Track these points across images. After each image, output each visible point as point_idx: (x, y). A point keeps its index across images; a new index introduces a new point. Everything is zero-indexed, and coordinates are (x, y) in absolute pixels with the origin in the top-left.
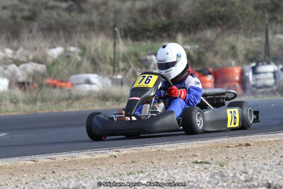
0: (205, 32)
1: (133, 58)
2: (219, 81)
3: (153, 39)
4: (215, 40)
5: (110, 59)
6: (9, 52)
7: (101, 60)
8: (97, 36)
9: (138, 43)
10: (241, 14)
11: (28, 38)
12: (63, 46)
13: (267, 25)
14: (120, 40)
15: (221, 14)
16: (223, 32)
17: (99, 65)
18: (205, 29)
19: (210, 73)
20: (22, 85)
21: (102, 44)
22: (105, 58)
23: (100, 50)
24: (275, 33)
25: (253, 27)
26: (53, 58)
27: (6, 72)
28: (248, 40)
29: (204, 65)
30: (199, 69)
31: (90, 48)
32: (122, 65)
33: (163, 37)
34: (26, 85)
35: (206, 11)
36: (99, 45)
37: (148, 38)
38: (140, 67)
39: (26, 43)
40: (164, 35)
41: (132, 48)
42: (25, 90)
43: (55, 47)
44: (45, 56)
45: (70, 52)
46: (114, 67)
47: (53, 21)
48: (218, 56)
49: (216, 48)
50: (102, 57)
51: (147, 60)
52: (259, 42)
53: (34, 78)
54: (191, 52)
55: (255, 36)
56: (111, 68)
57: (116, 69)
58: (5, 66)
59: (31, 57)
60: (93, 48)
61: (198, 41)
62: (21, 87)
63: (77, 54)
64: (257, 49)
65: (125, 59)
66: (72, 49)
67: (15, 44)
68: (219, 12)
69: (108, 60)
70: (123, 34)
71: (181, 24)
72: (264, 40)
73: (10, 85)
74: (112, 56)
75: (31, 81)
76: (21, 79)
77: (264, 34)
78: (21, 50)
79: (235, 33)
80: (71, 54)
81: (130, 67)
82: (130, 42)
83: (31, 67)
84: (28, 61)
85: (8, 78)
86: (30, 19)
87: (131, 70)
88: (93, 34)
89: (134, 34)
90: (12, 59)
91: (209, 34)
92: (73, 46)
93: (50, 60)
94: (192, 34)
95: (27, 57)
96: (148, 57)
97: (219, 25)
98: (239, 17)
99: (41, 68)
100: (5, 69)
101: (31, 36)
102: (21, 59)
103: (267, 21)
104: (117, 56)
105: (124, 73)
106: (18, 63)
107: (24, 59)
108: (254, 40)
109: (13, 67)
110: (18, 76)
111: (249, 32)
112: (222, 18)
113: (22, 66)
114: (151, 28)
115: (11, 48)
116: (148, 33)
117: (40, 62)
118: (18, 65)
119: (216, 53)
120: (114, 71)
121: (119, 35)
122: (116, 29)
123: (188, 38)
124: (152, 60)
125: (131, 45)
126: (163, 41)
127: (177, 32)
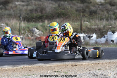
1: (27, 29)
3: (35, 22)
4: (60, 23)
5: (18, 29)
7: (14, 29)
8: (13, 19)
9: (29, 23)
10: (71, 13)
13: (81, 18)
14: (22, 22)
15: (63, 13)
16: (63, 20)
17: (13, 31)
18: (57, 18)
21: (15, 23)
22: (16, 28)
23: (14, 25)
24: (84, 21)
25: (76, 18)
28: (74, 24)
31: (10, 24)
32: (22, 32)
33: (39, 21)
35: (57, 11)
36: (14, 23)
37: (33, 21)
38: (30, 33)
40: (40, 20)
41: (27, 25)
45: (1, 26)
46: (19, 32)
50: (14, 28)
51: (33, 30)
52: (78, 24)
55: (77, 22)
56: (18, 33)
57: (20, 33)
60: (11, 24)
64: (77, 27)
65: (24, 29)
66: (3, 24)
68: (62, 12)
69: (17, 30)
70: (23, 19)
71: (47, 16)
72: (80, 24)
74: (19, 28)
77: (80, 21)
79: (68, 21)
80: (2, 27)
87: (26, 34)
88: (11, 19)
89: (28, 19)
91: (58, 20)
92: (3, 23)
94: (51, 20)
96: (33, 29)
97: (62, 17)
98: (70, 14)
103: (81, 16)
104: (21, 28)
105: (23, 35)
108: (76, 23)
111: (74, 20)
112: (63, 14)
114: (35, 17)
116: (33, 19)
120: (19, 34)
121: (22, 20)
122: (21, 17)
123: (49, 22)
124: (35, 30)
125: (26, 24)
126: (39, 23)
127: (45, 19)
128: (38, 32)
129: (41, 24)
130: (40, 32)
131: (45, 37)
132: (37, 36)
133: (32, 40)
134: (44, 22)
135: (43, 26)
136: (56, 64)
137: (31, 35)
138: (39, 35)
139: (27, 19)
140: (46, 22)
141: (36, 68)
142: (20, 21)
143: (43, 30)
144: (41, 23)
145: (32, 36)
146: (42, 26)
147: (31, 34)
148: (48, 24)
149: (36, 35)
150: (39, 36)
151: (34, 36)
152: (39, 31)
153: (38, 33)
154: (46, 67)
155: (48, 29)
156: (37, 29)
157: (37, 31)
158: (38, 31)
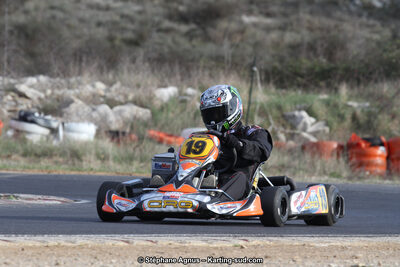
0: (380, 85)
1: (275, 112)
2: (394, 156)
3: (305, 87)
4: (394, 97)
6: (100, 87)
8: (227, 76)
9: (284, 91)
11: (129, 70)
12: (178, 86)
14: (259, 85)
18: (382, 81)
19: (382, 144)
20: (115, 135)
26: (162, 101)
27: (95, 115)
29: (374, 130)
30: (367, 136)
32: (257, 120)
33: (320, 87)
34: (121, 135)
35: (385, 55)
37: (299, 86)
38: (283, 125)
39: (125, 76)
40: (322, 84)
41: (274, 98)
42: (118, 142)
43: (165, 86)
44: (151, 98)
45: (186, 95)
46: (247, 122)
47: (166, 50)
48: (396, 121)
49: (395, 109)
51: (294, 116)
53: (132, 127)
54: (359, 112)
58: (94, 107)
59: (131, 97)
61: (369, 97)
62: (113, 138)
63: (195, 98)
65: (263, 113)
66: (190, 91)
67: (111, 76)
70: (263, 77)
71: (347, 70)
73: (98, 134)
74: (246, 107)
75: (128, 130)
76: (115, 127)
78: (117, 85)
80: (188, 99)
81: (270, 124)
82: (273, 89)
83: (130, 111)
84: (126, 103)
85: (96, 124)
86: (135, 43)
87: (270, 129)
88: (221, 72)
89: (280, 77)
90: (104, 97)
91: (386, 88)
92: (194, 88)
93: (157, 104)
94: (362, 87)
95: (126, 96)
96: (297, 113)
99: (144, 113)
100: (94, 110)
101: (133, 66)
102: (117, 99)
104: (252, 107)
106: (112, 103)
107: (121, 98)
109: (104, 108)
110: (111, 122)
113: (117, 108)
114: (305, 72)
115: (103, 82)
116: (299, 79)
117: (142, 106)
118: (111, 107)
119: (394, 117)
121: (258, 78)
122: (255, 69)
123: (356, 91)
124: (302, 117)
125: (274, 94)
126: (319, 92)
127: (340, 81)
128: (313, 124)
129: (324, 96)
130: (320, 126)
131: (335, 145)
132: (307, 140)
133: (291, 151)
134: (336, 90)
135: (332, 103)
136: (362, 239)
137: (286, 135)
138: (314, 134)
139: (277, 78)
140: (344, 90)
141: (291, 250)
142: (252, 82)
143: (330, 119)
144: (326, 93)
145: (291, 136)
146: (327, 103)
147: (288, 131)
148: (349, 100)
149: (305, 135)
150: (313, 140)
151: (296, 138)
152: (317, 120)
153: (310, 129)
154: (324, 249)
155: (348, 116)
156: (311, 113)
157: (309, 120)
158: (313, 120)
